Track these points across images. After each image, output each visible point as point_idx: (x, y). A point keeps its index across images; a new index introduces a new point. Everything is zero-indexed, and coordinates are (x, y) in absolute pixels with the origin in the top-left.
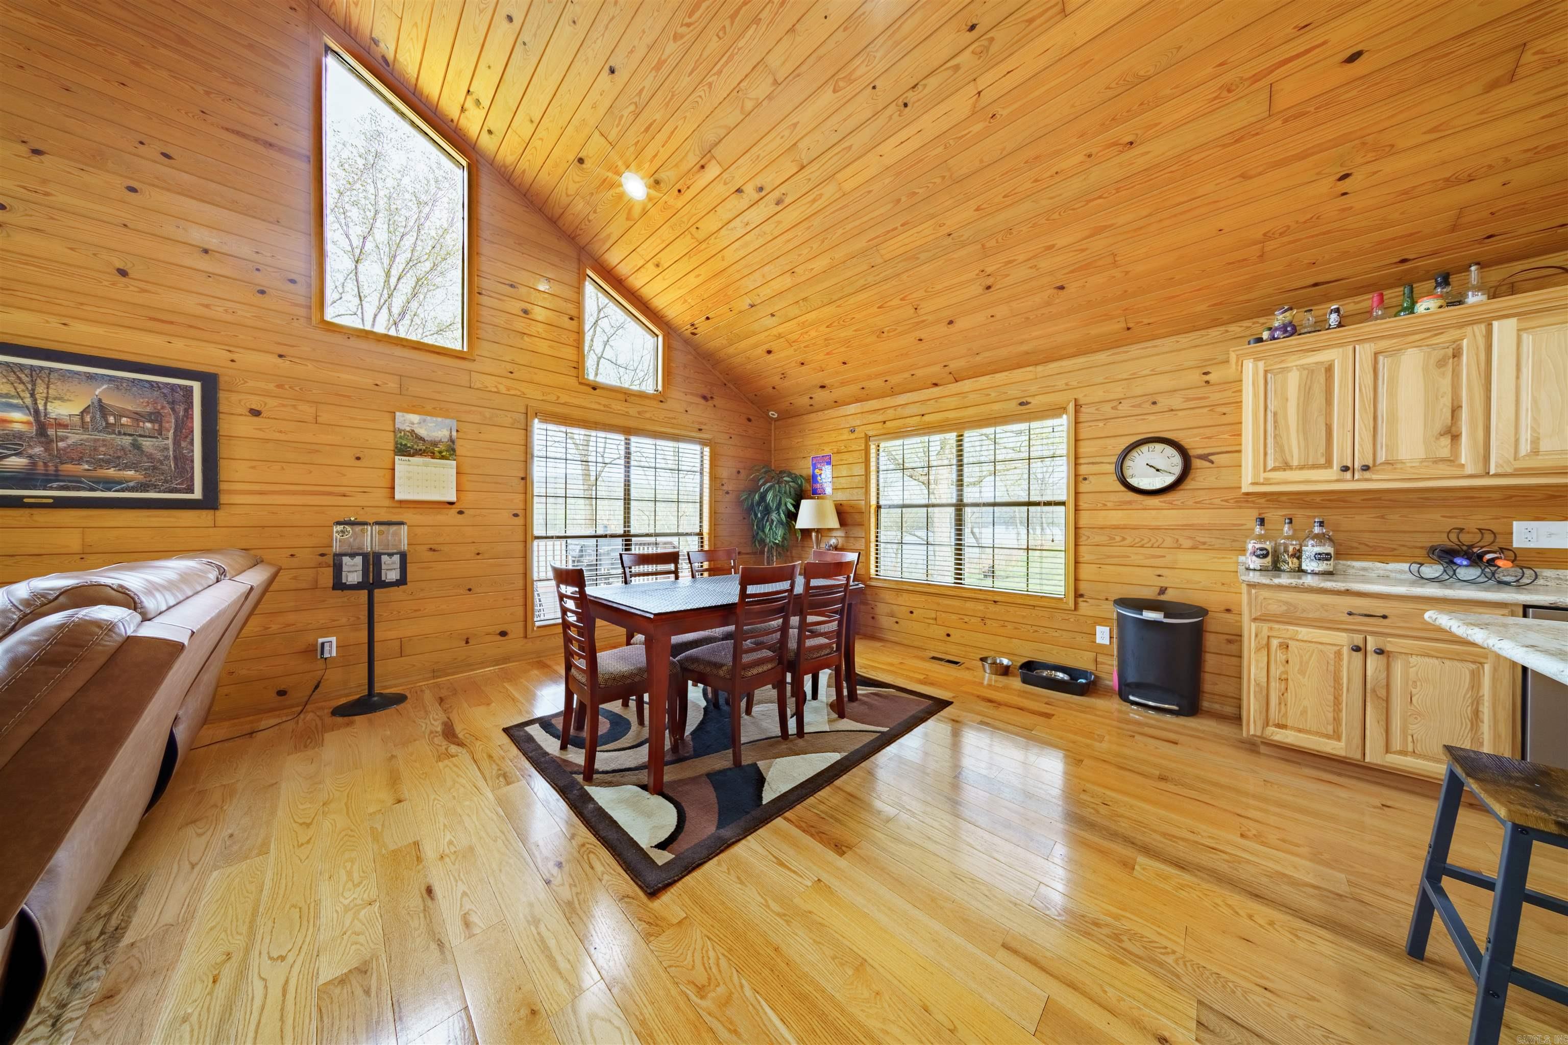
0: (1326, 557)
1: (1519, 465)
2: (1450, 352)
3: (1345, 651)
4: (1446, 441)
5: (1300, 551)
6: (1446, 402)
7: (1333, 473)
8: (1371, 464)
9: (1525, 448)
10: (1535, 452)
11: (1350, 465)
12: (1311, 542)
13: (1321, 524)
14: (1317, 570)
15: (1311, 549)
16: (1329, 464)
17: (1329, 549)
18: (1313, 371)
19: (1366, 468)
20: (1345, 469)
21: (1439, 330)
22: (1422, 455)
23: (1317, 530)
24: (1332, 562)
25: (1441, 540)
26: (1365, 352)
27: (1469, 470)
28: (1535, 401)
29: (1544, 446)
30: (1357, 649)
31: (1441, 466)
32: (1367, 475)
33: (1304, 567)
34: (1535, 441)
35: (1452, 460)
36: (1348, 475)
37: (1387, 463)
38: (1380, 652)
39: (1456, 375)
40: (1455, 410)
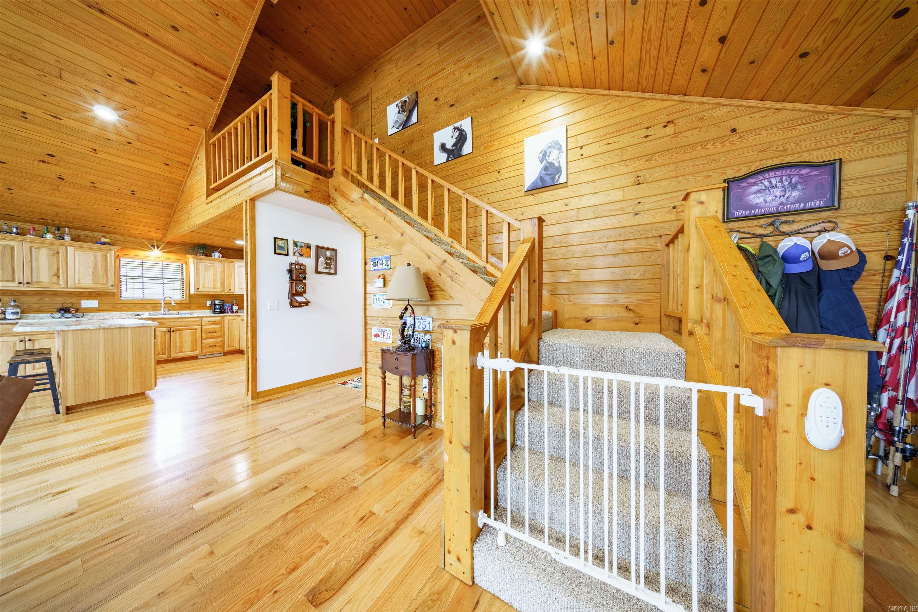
0: (17, 313)
1: (75, 286)
2: (56, 252)
3: (17, 342)
4: (55, 277)
5: (5, 311)
6: (55, 266)
7: (16, 284)
8: (30, 282)
9: (77, 282)
10: (79, 283)
11: (22, 281)
12: (10, 308)
13: (15, 301)
14: (12, 318)
15: (9, 310)
16: (13, 280)
17: (18, 310)
18: (5, 247)
19: (28, 283)
20: (20, 283)
21: (53, 245)
22: (48, 281)
23: (12, 304)
24: (19, 315)
25: (61, 306)
26: (27, 246)
27: (63, 286)
28: (79, 270)
29: (81, 282)
30: (22, 341)
31: (54, 284)
32: (29, 285)
33: (7, 317)
34: (79, 280)
35: (58, 283)
36: (22, 285)
37: (36, 282)
38: (30, 340)
39: (58, 258)
40: (58, 269)
